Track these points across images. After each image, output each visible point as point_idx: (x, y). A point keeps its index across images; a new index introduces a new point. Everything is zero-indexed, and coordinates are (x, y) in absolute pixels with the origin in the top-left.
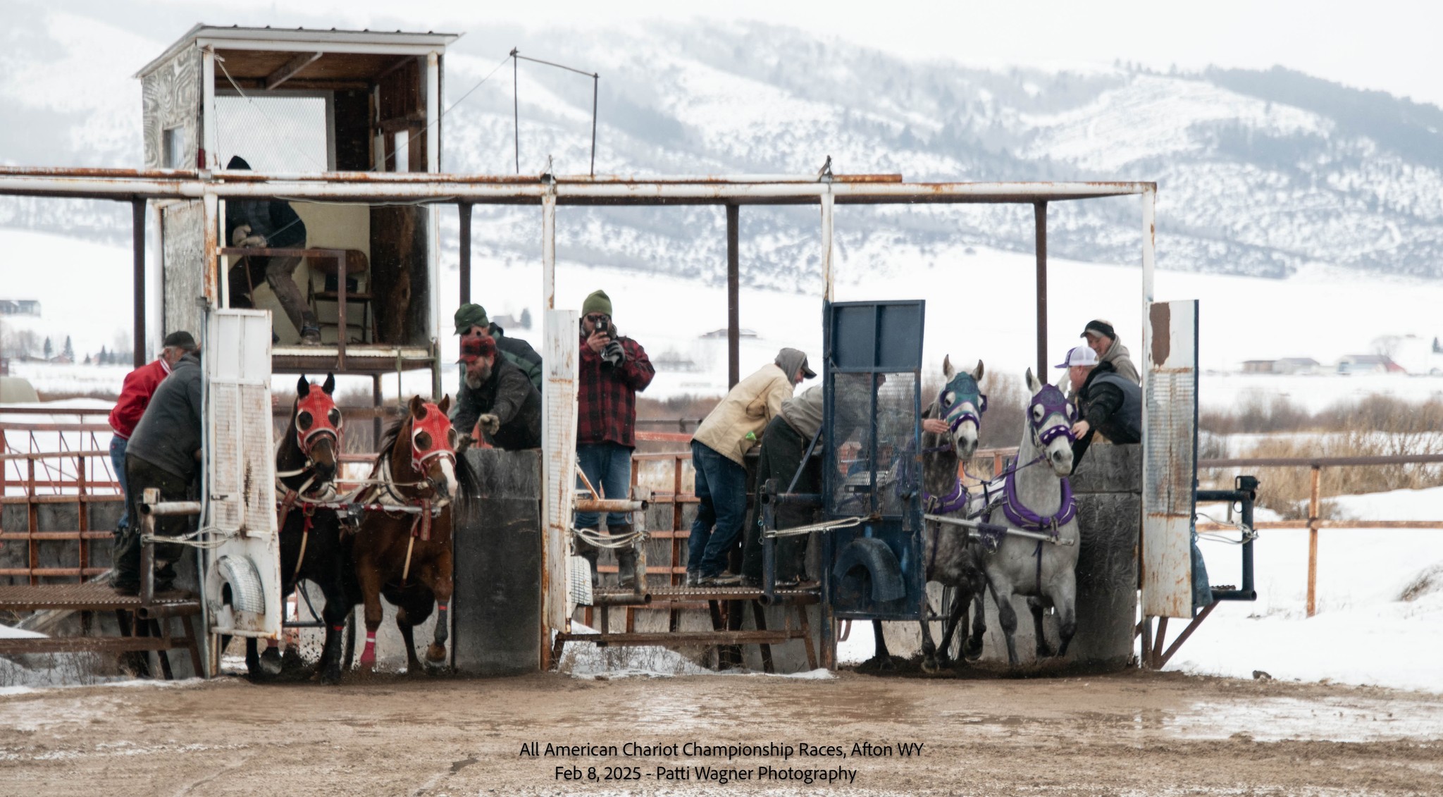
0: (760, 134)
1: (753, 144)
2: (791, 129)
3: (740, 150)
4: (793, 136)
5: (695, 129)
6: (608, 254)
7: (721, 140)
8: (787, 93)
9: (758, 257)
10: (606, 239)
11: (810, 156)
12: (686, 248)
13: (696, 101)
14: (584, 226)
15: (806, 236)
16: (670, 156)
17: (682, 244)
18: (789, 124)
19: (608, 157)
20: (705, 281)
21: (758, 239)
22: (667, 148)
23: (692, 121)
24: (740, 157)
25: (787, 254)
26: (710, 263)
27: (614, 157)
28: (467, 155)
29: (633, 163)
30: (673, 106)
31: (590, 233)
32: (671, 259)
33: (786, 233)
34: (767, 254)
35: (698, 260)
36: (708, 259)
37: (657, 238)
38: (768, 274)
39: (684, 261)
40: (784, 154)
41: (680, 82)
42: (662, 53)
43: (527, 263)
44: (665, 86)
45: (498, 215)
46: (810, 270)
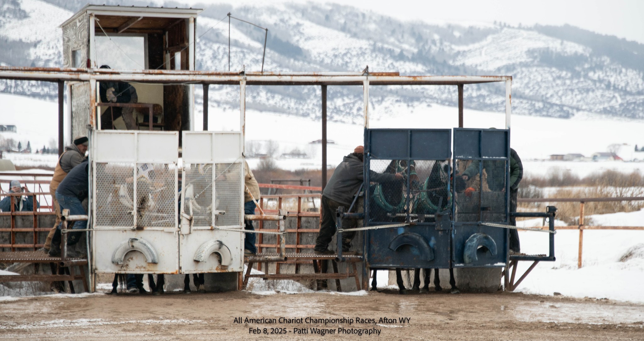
0: (336, 53)
1: (333, 58)
2: (350, 51)
3: (327, 61)
4: (351, 54)
5: (308, 51)
6: (269, 106)
7: (319, 56)
8: (349, 35)
9: (335, 108)
10: (268, 99)
11: (359, 63)
12: (303, 104)
13: (308, 39)
14: (258, 94)
15: (357, 99)
16: (296, 63)
17: (302, 102)
18: (349, 49)
19: (269, 63)
20: (312, 118)
21: (335, 100)
22: (295, 59)
23: (306, 48)
24: (327, 64)
25: (348, 107)
26: (314, 111)
27: (272, 63)
28: (206, 62)
29: (280, 66)
30: (298, 41)
31: (261, 97)
32: (297, 109)
33: (347, 97)
34: (339, 106)
35: (308, 109)
36: (313, 108)
37: (290, 99)
38: (340, 115)
39: (302, 109)
40: (347, 63)
41: (301, 30)
42: (293, 17)
43: (233, 110)
44: (294, 32)
45: (220, 89)
46: (358, 114)
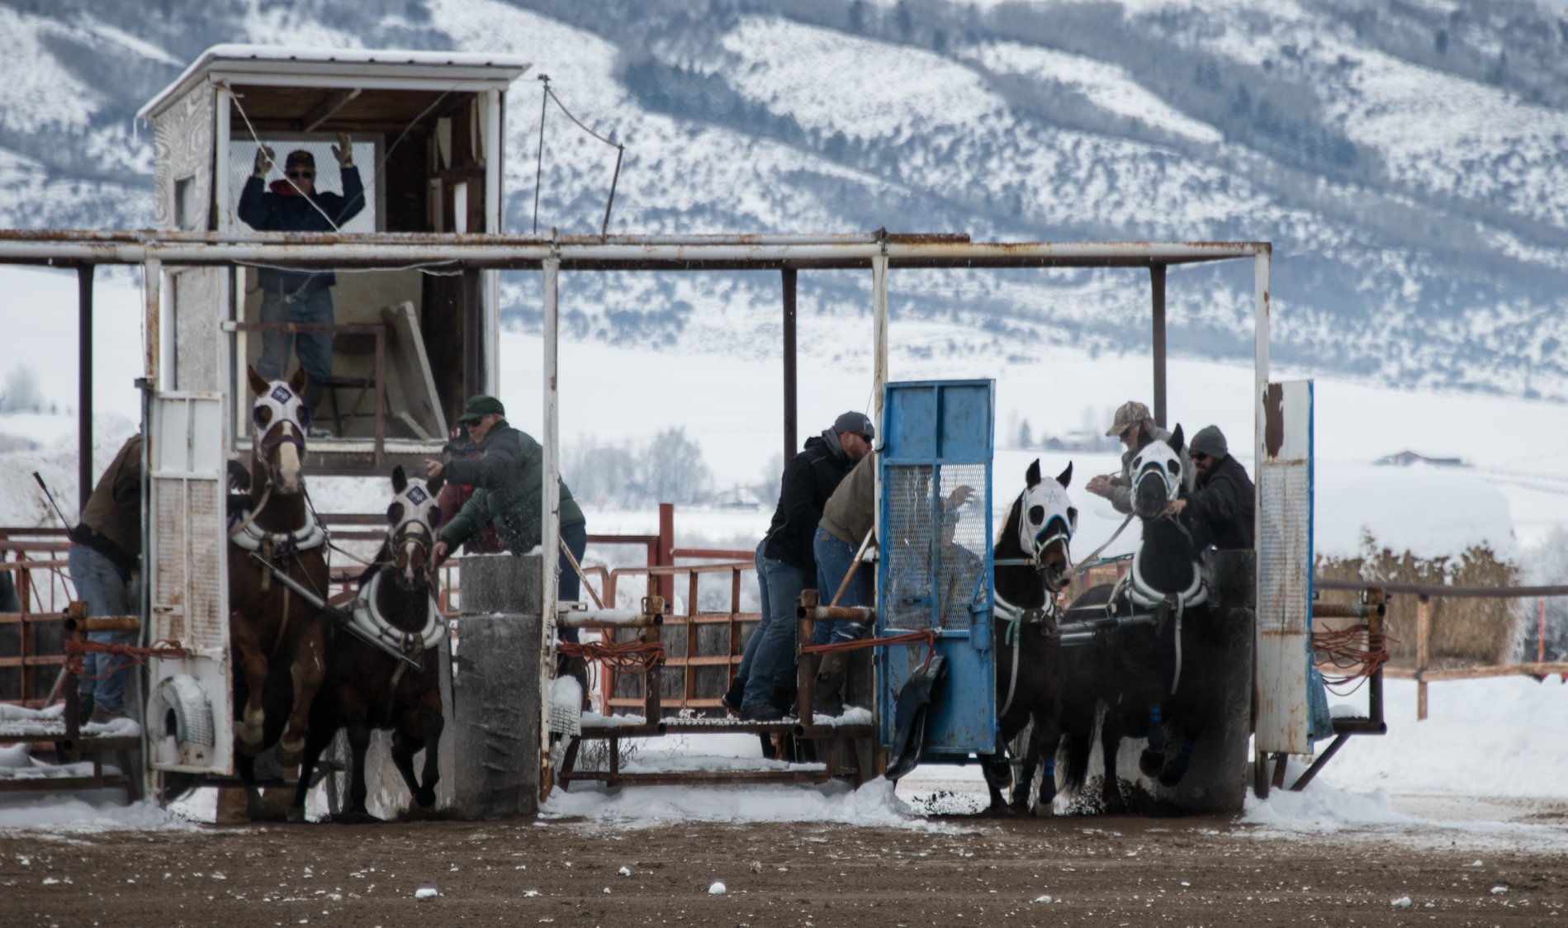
0: (1474, 156)
1: (1461, 171)
2: (1520, 148)
3: (1441, 181)
4: (1523, 159)
5: (1373, 151)
6: (1243, 338)
7: (1414, 166)
8: (1514, 97)
9: (1468, 341)
10: (1240, 315)
11: (1549, 188)
12: (1359, 327)
13: (1378, 110)
14: (1208, 295)
15: (1541, 310)
16: (1336, 190)
17: (1353, 322)
18: (1517, 141)
19: (1244, 193)
20: (1387, 377)
21: (1468, 313)
22: (1330, 181)
23: (1369, 139)
24: (1443, 191)
25: (1511, 336)
26: (1395, 351)
27: (1254, 194)
28: (1036, 191)
29: (1281, 202)
30: (1342, 117)
31: (1217, 306)
32: (1336, 345)
33: (1510, 305)
34: (1482, 337)
35: (1376, 347)
36: (1391, 344)
37: (1317, 312)
38: (1483, 367)
39: (1355, 347)
40: (1508, 186)
41: (1353, 82)
42: (1327, 41)
43: (1122, 353)
44: (1330, 88)
45: (1078, 282)
46: (1547, 360)
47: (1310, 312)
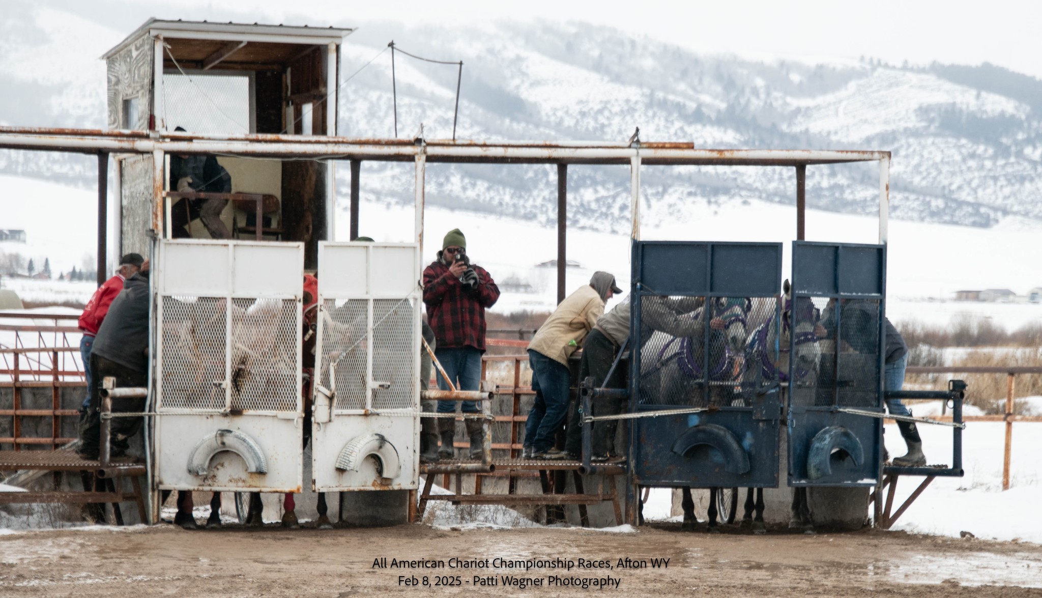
0: (585, 109)
1: (579, 117)
2: (609, 106)
3: (569, 122)
4: (610, 111)
5: (535, 105)
6: (466, 201)
7: (554, 114)
8: (606, 78)
9: (582, 205)
10: (464, 189)
11: (624, 127)
12: (526, 197)
13: (536, 83)
14: (447, 179)
15: (619, 190)
16: (515, 125)
17: (523, 193)
18: (607, 102)
19: (467, 125)
20: (541, 222)
21: (582, 191)
22: (513, 119)
23: (532, 99)
24: (569, 127)
25: (604, 204)
26: (544, 209)
27: (472, 126)
28: (357, 122)
29: (487, 131)
30: (518, 87)
31: (452, 184)
32: (514, 205)
33: (603, 186)
34: (589, 202)
35: (535, 207)
36: (542, 205)
37: (504, 188)
38: (589, 218)
39: (524, 207)
40: (603, 126)
41: (524, 69)
42: (510, 46)
43: (403, 207)
44: (512, 72)
46: (622, 215)
47: (501, 188)
